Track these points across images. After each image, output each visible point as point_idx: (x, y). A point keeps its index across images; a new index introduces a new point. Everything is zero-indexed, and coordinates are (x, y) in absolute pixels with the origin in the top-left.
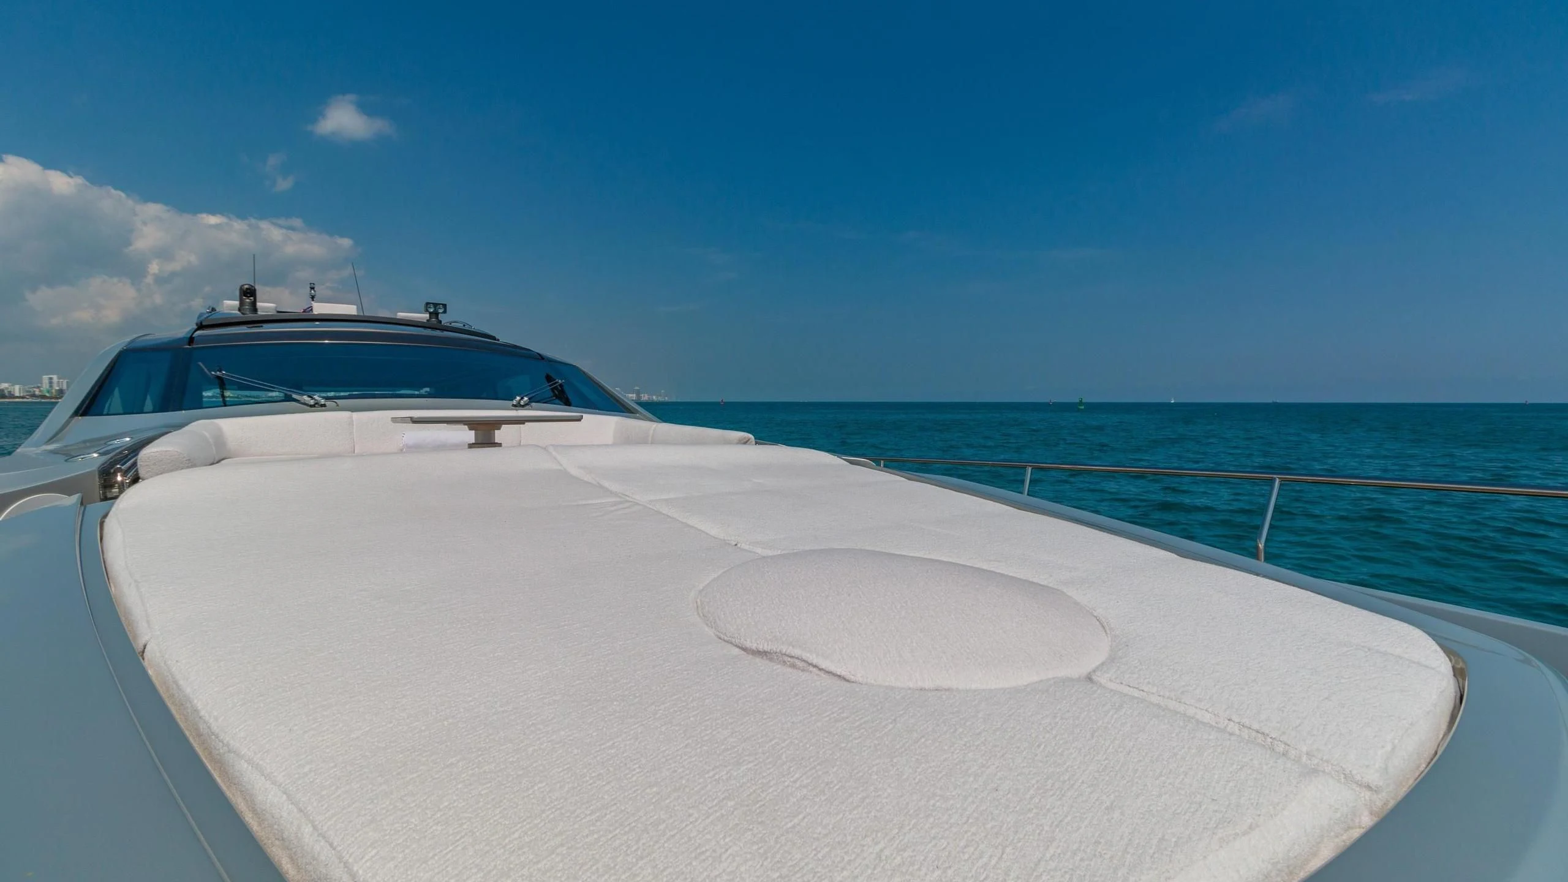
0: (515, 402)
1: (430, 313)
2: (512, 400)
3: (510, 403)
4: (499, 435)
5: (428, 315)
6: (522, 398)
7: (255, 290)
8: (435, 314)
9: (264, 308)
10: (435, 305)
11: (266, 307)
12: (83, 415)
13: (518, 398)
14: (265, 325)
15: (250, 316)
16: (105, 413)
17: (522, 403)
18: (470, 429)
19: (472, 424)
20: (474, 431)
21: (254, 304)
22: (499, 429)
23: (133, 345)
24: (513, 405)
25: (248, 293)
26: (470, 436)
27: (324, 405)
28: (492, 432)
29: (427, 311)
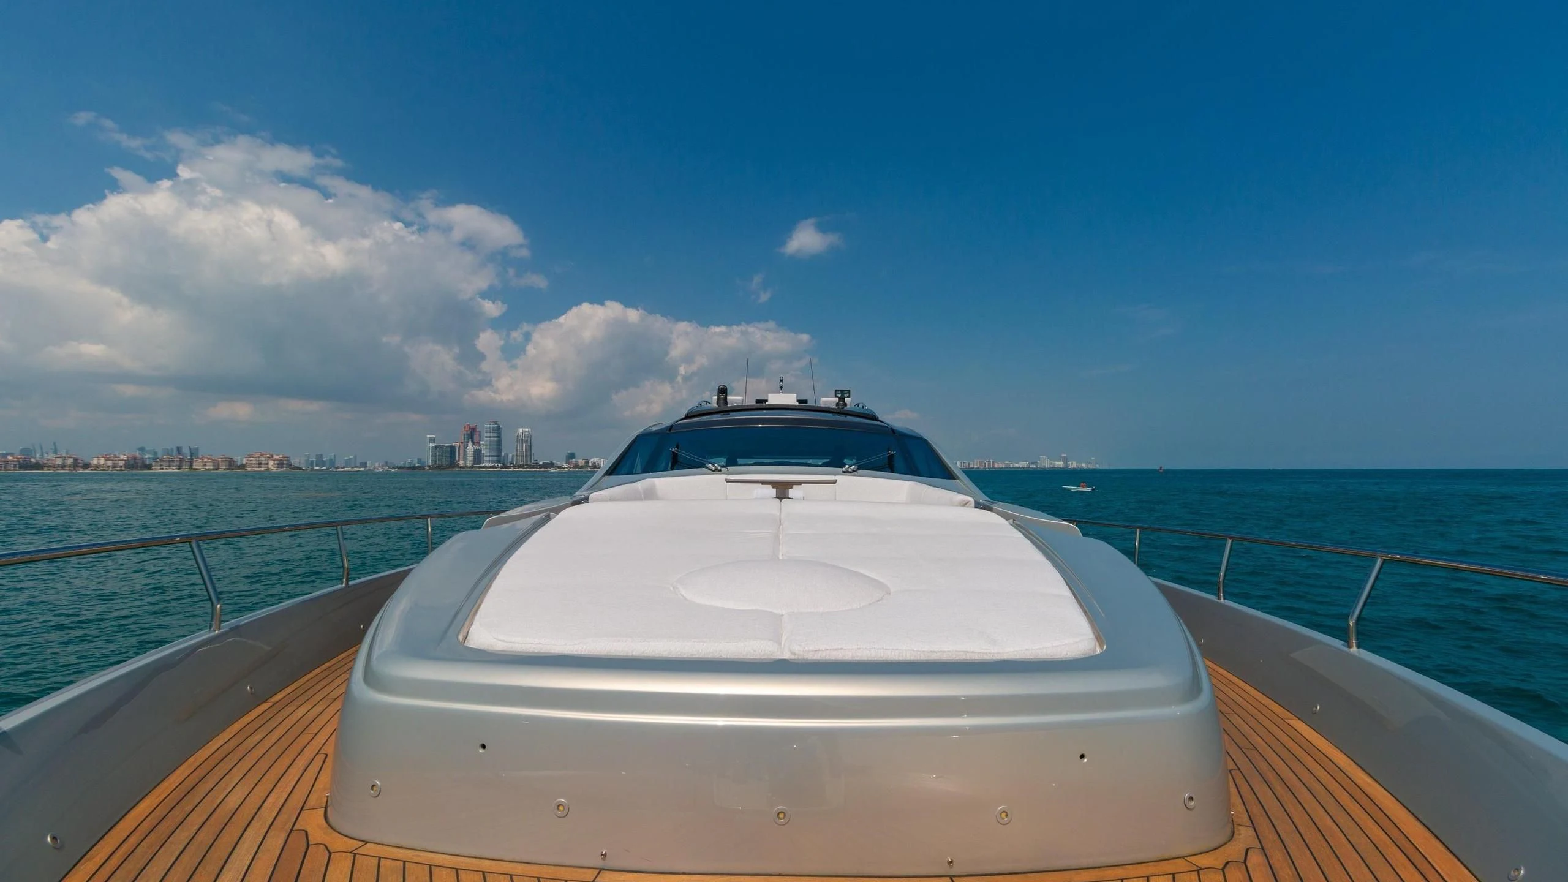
0: (844, 469)
1: (839, 398)
2: (842, 467)
3: (840, 470)
4: (792, 492)
5: (837, 399)
6: (850, 466)
7: (727, 388)
8: (842, 399)
9: (732, 401)
10: (842, 391)
11: (734, 399)
12: (609, 475)
13: (847, 466)
14: (732, 414)
15: (723, 408)
16: (634, 472)
17: (850, 470)
18: (773, 488)
19: (775, 484)
20: (775, 489)
21: (726, 398)
22: (791, 488)
23: (645, 432)
24: (843, 472)
25: (723, 391)
26: (773, 492)
27: (720, 470)
28: (786, 490)
29: (836, 396)
